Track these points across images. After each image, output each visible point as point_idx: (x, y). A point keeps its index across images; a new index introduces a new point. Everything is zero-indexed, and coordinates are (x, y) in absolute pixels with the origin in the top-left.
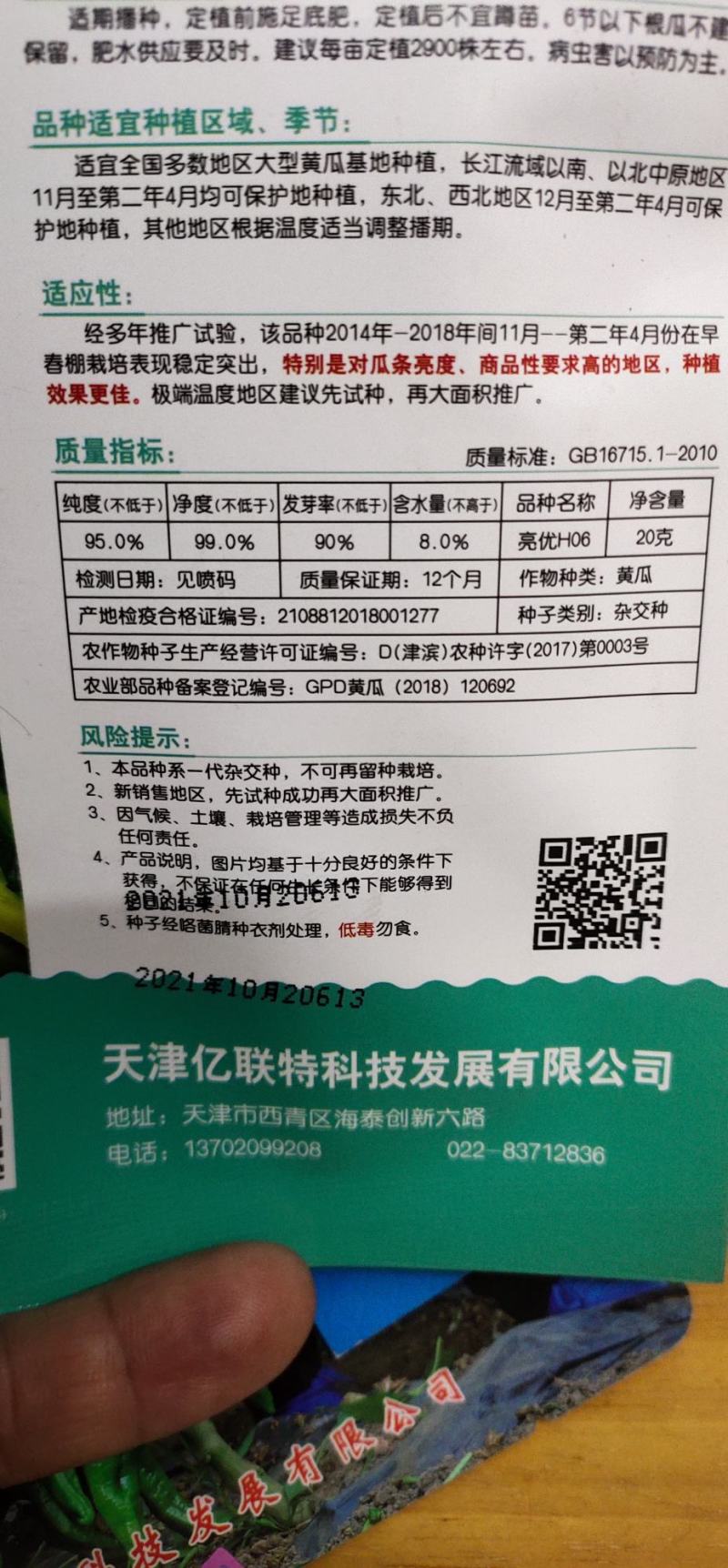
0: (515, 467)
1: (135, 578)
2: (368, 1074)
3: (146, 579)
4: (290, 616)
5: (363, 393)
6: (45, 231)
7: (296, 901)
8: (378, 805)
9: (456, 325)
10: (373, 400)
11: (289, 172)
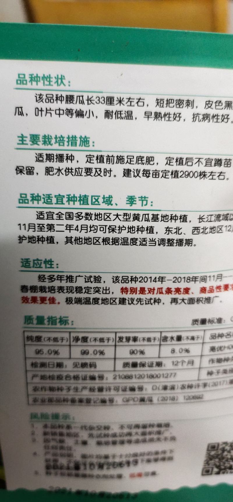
0: (210, 325)
1: (55, 364)
3: (60, 365)
4: (118, 378)
5: (152, 301)
6: (22, 240)
7: (113, 467)
8: (147, 437)
9: (191, 277)
10: (156, 304)
11: (127, 221)
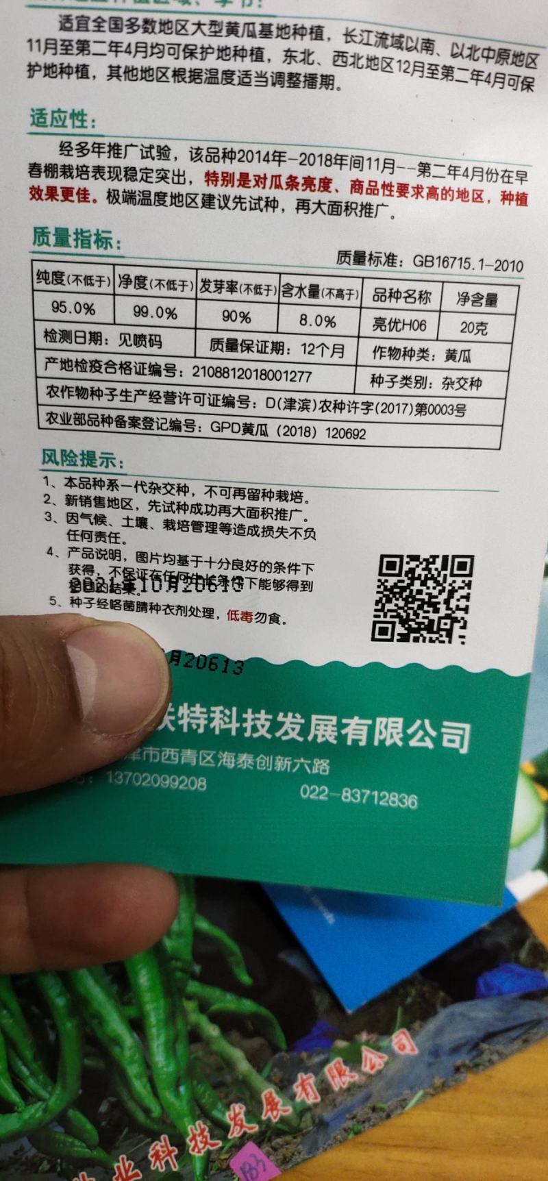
0: (373, 266)
1: (88, 336)
2: (244, 725)
3: (96, 337)
4: (201, 372)
5: (263, 204)
6: (34, 71)
7: (196, 589)
8: (261, 522)
9: (334, 156)
10: (270, 209)
11: (215, 36)
